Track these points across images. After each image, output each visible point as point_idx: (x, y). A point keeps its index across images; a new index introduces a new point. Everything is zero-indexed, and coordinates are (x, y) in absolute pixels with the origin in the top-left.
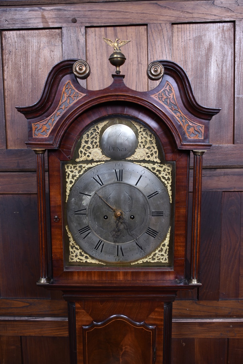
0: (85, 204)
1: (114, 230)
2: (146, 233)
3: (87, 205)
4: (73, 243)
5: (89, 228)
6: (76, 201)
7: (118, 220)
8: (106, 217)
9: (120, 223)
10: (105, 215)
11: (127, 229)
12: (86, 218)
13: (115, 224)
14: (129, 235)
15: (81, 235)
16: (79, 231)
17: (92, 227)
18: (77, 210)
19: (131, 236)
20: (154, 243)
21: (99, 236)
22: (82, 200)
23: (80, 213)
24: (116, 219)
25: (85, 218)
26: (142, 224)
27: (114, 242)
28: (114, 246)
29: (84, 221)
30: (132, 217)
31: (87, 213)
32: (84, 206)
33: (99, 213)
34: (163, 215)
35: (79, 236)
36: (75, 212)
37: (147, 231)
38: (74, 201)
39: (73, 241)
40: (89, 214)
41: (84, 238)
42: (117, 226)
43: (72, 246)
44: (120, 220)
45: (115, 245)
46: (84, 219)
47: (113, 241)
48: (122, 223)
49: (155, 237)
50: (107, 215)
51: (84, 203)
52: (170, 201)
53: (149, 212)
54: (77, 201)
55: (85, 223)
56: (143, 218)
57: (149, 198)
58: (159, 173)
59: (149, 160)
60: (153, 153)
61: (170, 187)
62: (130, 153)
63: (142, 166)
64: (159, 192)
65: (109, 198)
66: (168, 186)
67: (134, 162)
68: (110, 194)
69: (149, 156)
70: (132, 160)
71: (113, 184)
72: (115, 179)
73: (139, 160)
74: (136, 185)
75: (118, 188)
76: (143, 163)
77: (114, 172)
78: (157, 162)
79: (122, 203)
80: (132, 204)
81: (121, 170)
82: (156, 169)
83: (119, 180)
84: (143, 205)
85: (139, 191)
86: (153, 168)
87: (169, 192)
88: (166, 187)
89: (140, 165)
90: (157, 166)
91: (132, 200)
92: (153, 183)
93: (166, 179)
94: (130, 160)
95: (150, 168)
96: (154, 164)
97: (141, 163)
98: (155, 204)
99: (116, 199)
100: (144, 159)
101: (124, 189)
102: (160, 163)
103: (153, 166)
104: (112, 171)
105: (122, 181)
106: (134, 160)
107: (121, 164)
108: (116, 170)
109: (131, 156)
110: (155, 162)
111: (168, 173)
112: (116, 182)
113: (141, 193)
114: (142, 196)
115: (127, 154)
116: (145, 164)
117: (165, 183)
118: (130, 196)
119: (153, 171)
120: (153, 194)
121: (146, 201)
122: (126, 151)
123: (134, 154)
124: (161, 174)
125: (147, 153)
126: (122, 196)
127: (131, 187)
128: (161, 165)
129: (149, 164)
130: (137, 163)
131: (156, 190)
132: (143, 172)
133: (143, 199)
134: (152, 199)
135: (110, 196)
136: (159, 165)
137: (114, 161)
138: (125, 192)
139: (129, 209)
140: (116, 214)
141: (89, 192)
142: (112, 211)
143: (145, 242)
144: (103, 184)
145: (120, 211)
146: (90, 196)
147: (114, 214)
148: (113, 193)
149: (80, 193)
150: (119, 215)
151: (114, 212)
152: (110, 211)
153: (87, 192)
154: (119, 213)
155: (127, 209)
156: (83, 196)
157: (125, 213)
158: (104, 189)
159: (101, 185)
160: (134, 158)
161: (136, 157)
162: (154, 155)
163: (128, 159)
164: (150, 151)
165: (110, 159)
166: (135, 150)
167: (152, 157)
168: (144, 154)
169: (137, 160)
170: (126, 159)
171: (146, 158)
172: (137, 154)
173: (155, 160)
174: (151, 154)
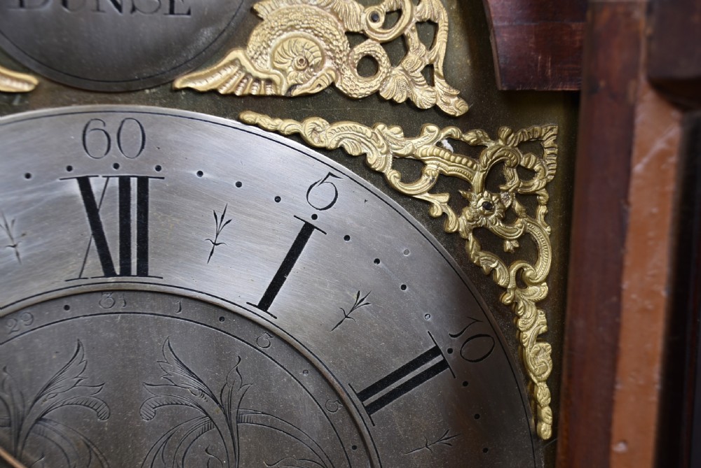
52: (538, 420)
57: (371, 409)
58: (449, 203)
59: (377, 93)
60: (402, 38)
61: (539, 311)
62: (207, 34)
63: (316, 143)
64: (451, 358)
65: (40, 419)
66: (521, 305)
67: (249, 116)
68: (49, 385)
69: (368, 65)
70: (232, 95)
71: (66, 302)
72: (85, 262)
73: (287, 98)
74: (265, 303)
75: (112, 335)
76: (320, 121)
77: (74, 197)
78: (435, 107)
79: (149, 459)
80: (232, 456)
81: (134, 182)
82: (432, 168)
83: (117, 269)
84: (321, 463)
85: (290, 348)
86: (402, 157)
87: (527, 350)
88: (510, 312)
89: (297, 136)
90: (439, 145)
91: (231, 429)
92: (404, 287)
93: (509, 252)
94: (213, 92)
95: (377, 159)
96: (412, 132)
97: (300, 119)
98: (423, 451)
99: (100, 425)
100: (332, 85)
101: (160, 341)
102: (464, 122)
103: (408, 147)
104: (57, 193)
105: (143, 271)
106: (250, 95)
107: (131, 129)
108: (92, 180)
109: (223, 56)
110: (422, 110)
111: (521, 202)
112: (91, 288)
113: (307, 366)
114: (312, 390)
115: (184, 41)
116: (336, 127)
117: (502, 282)
118: (217, 395)
119: (407, 189)
120: (408, 373)
121: (347, 429)
122: (172, 12)
123: (244, 44)
124: (467, 213)
125: (356, 37)
126: (152, 398)
127: (222, 319)
128: (470, 137)
129: (371, 124)
130: (273, 116)
131: (426, 345)
132: (322, 195)
133: (321, 418)
134: (395, 413)
135: (43, 404)
136: (450, 139)
137: (69, 103)
138: (175, 364)
148: (66, 374)
160: (248, 75)
161: (262, 67)
162: (417, 56)
163: (191, 85)
164: (382, 19)
165: (34, 80)
166: (256, 7)
167: (397, 70)
168: (327, 41)
169: (270, 91)
170: (178, 84)
171: (348, 73)
172: (273, 44)
173: (423, 97)
174: (384, 44)
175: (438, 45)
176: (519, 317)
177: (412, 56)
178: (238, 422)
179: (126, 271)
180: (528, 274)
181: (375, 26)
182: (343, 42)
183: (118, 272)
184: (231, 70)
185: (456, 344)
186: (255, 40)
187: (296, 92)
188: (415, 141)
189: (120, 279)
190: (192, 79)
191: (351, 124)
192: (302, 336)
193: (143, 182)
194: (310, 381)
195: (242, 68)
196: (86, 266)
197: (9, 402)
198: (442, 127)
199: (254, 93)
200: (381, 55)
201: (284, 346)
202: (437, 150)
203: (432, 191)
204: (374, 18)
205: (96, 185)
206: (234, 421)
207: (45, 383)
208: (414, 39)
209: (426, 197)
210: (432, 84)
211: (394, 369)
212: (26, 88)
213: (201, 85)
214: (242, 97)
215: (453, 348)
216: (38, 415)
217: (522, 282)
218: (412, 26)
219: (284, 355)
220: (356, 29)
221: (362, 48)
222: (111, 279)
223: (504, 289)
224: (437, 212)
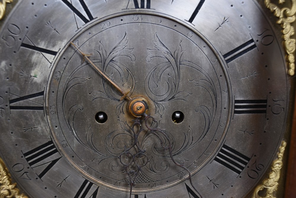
0: (38, 79)
1: (127, 154)
2: (216, 159)
3: (45, 81)
4: (9, 190)
5: (53, 147)
6: (11, 70)
7: (137, 125)
8: (101, 116)
9: (142, 134)
10: (98, 111)
11: (162, 151)
12: (43, 120)
13: (130, 138)
14: (168, 165)
15: (32, 166)
16: (26, 157)
17: (62, 145)
18: (16, 97)
19: (174, 168)
20: (237, 188)
21: (84, 169)
22: (28, 65)
23: (27, 105)
24: (130, 122)
25: (40, 119)
26: (206, 136)
27: (126, 185)
28: (127, 195)
29: (39, 128)
30: (178, 115)
31: (47, 105)
32: (35, 83)
33: (81, 106)
34: (265, 109)
35: (26, 170)
36: (12, 101)
37: (219, 155)
38: (6, 70)
39: (11, 184)
40: (53, 109)
41: (41, 176)
42: (134, 141)
43: (8, 197)
44: (141, 123)
45: (129, 193)
46: (39, 123)
47: (123, 183)
48: (147, 133)
49: (241, 170)
50: (106, 112)
51: (35, 76)
52: (289, 68)
53: (227, 100)
54: (14, 70)
55: (43, 132)
56: (209, 119)
57: (228, 61)
61: (292, 27)
64: (257, 43)
65: (112, 60)
66: (285, 24)
68: (115, 48)
71: (121, 18)
72: (128, 3)
74: (191, 20)
75: (137, 31)
79: (149, 77)
80: (177, 77)
84: (209, 81)
85: (199, 38)
87: (286, 42)
88: (280, 27)
91: (177, 67)
92: (241, 16)
93: (281, 4)
98: (246, 78)
99: (132, 63)
101: (153, 33)
105: (148, 7)
112: (131, 13)
113: (205, 45)
114: (206, 54)
117: (278, 15)
118: (173, 54)
120: (241, 48)
121: (219, 69)
126: (150, 54)
127: (175, 26)
131: (249, 38)
133: (209, 64)
134: (236, 63)
135: (112, 55)
138: (159, 42)
139: (169, 91)
140: (132, 107)
141: (49, 42)
142: (120, 98)
143: (213, 185)
144: (91, 18)
145: (143, 99)
146: (54, 53)
147: (124, 109)
148: (121, 44)
149: (23, 45)
150: (140, 111)
151: (126, 103)
152: (115, 99)
153: (43, 43)
154: (141, 104)
155: (164, 93)
156: (33, 53)
157: (157, 103)
158: (94, 33)
159: (86, 21)
176: (283, 29)
178: (180, 64)
179: (143, 7)
180: (288, 12)
183: (140, 7)
185: (259, 38)
189: (141, 9)
192: (204, 33)
194: (206, 51)
196: (129, 4)
197: (101, 53)
201: (197, 37)
206: (178, 64)
207: (114, 47)
211: (236, 47)
215: (259, 39)
216: (111, 59)
217: (285, 16)
219: (197, 40)
222: (137, 9)
223: (278, 18)
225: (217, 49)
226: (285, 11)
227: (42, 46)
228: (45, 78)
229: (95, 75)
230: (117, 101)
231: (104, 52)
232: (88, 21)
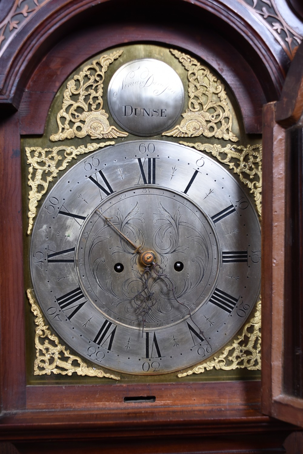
0: (71, 239)
1: (138, 297)
2: (211, 301)
3: (76, 240)
4: (43, 331)
5: (81, 292)
6: (50, 232)
7: (146, 272)
8: (119, 267)
9: (150, 281)
10: (117, 262)
11: (167, 294)
12: (73, 270)
13: (141, 283)
14: (173, 306)
15: (63, 309)
16: (59, 302)
17: (87, 292)
18: (53, 253)
19: (178, 309)
20: (229, 326)
21: (105, 311)
22: (64, 227)
23: (61, 259)
24: (142, 271)
25: (71, 270)
26: (201, 282)
27: (139, 325)
28: (139, 333)
29: (70, 277)
30: (178, 265)
31: (77, 259)
32: (68, 241)
33: (103, 258)
34: (246, 258)
35: (58, 313)
36: (49, 256)
37: (213, 297)
38: (47, 232)
39: (45, 325)
40: (82, 261)
41: (70, 318)
42: (145, 286)
43: (42, 337)
44: (150, 270)
45: (141, 331)
46: (70, 273)
47: (136, 323)
48: (155, 280)
49: (231, 310)
50: (122, 263)
51: (69, 236)
53: (216, 252)
54: (52, 232)
55: (73, 280)
56: (203, 268)
57: (215, 222)
58: (234, 165)
59: (214, 136)
60: (220, 122)
61: (261, 195)
62: (170, 121)
63: (198, 149)
64: (236, 208)
65: (127, 223)
66: (255, 193)
67: (181, 142)
68: (129, 214)
69: (212, 129)
70: (176, 137)
71: (134, 191)
72: (139, 180)
73: (191, 138)
74: (186, 192)
75: (146, 200)
76: (199, 144)
77: (136, 163)
78: (229, 140)
79: (155, 235)
80: (177, 234)
81: (152, 159)
82: (229, 156)
83: (147, 182)
84: (201, 237)
85: (192, 205)
86: (221, 153)
87: (258, 206)
88: (252, 195)
89: (193, 147)
90: (231, 149)
91: (177, 227)
92: (223, 188)
93: (251, 179)
94: (172, 136)
95: (214, 153)
96: (224, 146)
97: (194, 143)
98: (229, 235)
99: (142, 225)
100: (202, 134)
101: (158, 202)
102: (237, 143)
103: (222, 150)
104: (133, 162)
105: (154, 183)
106: (181, 137)
107: (151, 146)
108: (141, 159)
109: (174, 127)
110: (226, 140)
111: (254, 165)
112: (141, 187)
113: (197, 210)
114: (198, 217)
115: (164, 124)
116: (203, 145)
117: (250, 187)
118: (173, 217)
119: (223, 161)
120: (225, 212)
121: (209, 228)
122: (161, 116)
123: (180, 124)
124: (239, 168)
125: (208, 122)
126: (156, 218)
127: (174, 196)
128: (239, 148)
129: (213, 144)
130: (187, 142)
131: (229, 204)
132: (200, 163)
133: (201, 224)
134: (221, 223)
135: (127, 219)
136: (234, 148)
137: (136, 140)
138: (162, 208)
139: (171, 246)
140: (143, 257)
141: (80, 210)
142: (133, 251)
143: (209, 323)
144: (112, 191)
145: (152, 252)
146: (84, 218)
147: (137, 261)
148: (134, 211)
149: (61, 212)
150: (149, 260)
151: (138, 256)
152: (129, 253)
153: (76, 210)
154: (150, 255)
155: (167, 247)
156: (67, 219)
157: (162, 256)
158: (114, 202)
159: (108, 194)
160: (181, 131)
161: (184, 130)
162: (224, 127)
163: (166, 134)
164: (215, 117)
165: (128, 134)
166: (183, 115)
167: (219, 130)
168: (200, 123)
169: (186, 136)
170: (163, 134)
171: (206, 131)
172: (187, 124)
173: (226, 137)
174: (216, 123)
175: (229, 123)
176: (255, 197)
177: (223, 126)
178: (179, 225)
179: (150, 183)
180: (257, 185)
181: (213, 119)
182: (205, 123)
183: (148, 183)
184: (176, 131)
185: (237, 204)
186: (182, 123)
187: (193, 136)
188: (224, 148)
189: (148, 185)
190: (167, 133)
191: (207, 144)
192: (196, 201)
193: (154, 159)
194: (198, 214)
195: (179, 130)
196: (140, 181)
197: (119, 218)
198: (232, 145)
199: (182, 136)
200: (215, 126)
201: (191, 204)
202: (230, 151)
203: (230, 162)
204: (213, 117)
205: (142, 160)
206: (178, 224)
207: (128, 213)
208: (223, 122)
209: (228, 163)
210: (229, 134)
211: (220, 211)
212: (126, 136)
213: (169, 134)
214: (179, 137)
215: (237, 205)
216: (126, 222)
217: (255, 187)
218: (222, 119)
219: (191, 206)
220: (208, 120)
221: (210, 124)
222: (146, 185)
223: (250, 189)
224: (231, 167)
225: (206, 212)
226: (255, 184)
227: (75, 213)
228: (76, 237)
229: (115, 235)
230: (131, 255)
231: (121, 217)
232: (110, 194)
